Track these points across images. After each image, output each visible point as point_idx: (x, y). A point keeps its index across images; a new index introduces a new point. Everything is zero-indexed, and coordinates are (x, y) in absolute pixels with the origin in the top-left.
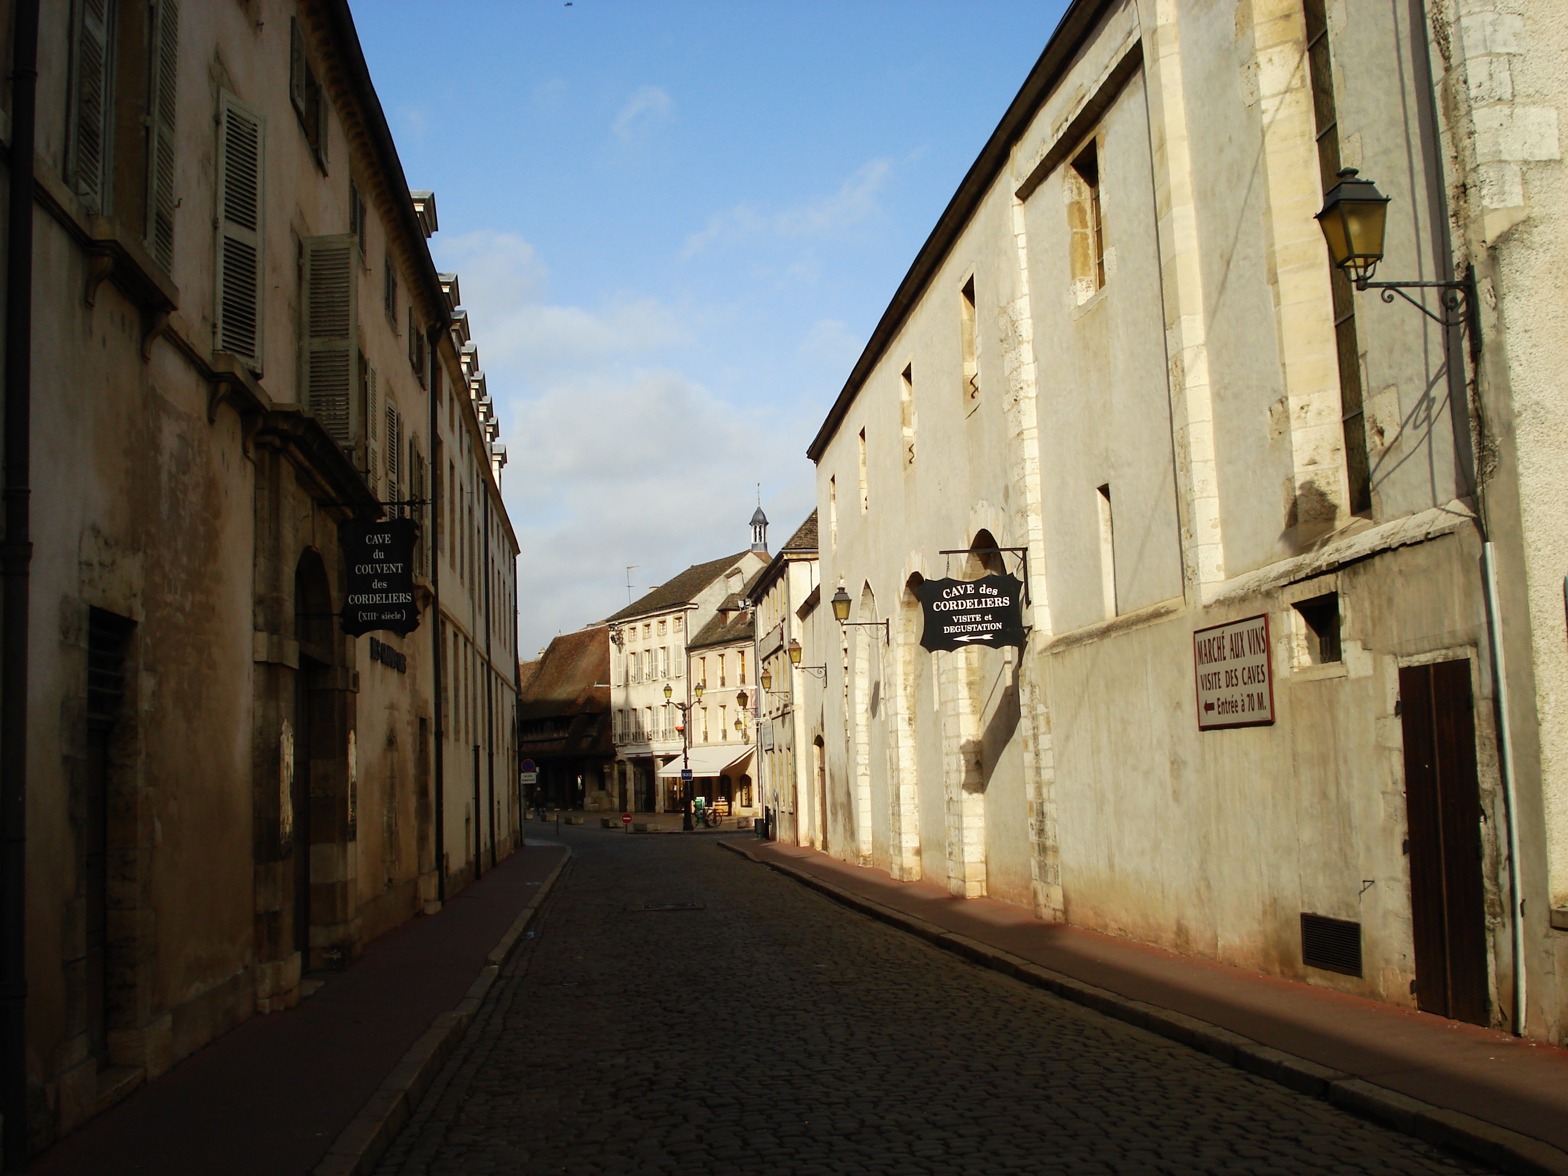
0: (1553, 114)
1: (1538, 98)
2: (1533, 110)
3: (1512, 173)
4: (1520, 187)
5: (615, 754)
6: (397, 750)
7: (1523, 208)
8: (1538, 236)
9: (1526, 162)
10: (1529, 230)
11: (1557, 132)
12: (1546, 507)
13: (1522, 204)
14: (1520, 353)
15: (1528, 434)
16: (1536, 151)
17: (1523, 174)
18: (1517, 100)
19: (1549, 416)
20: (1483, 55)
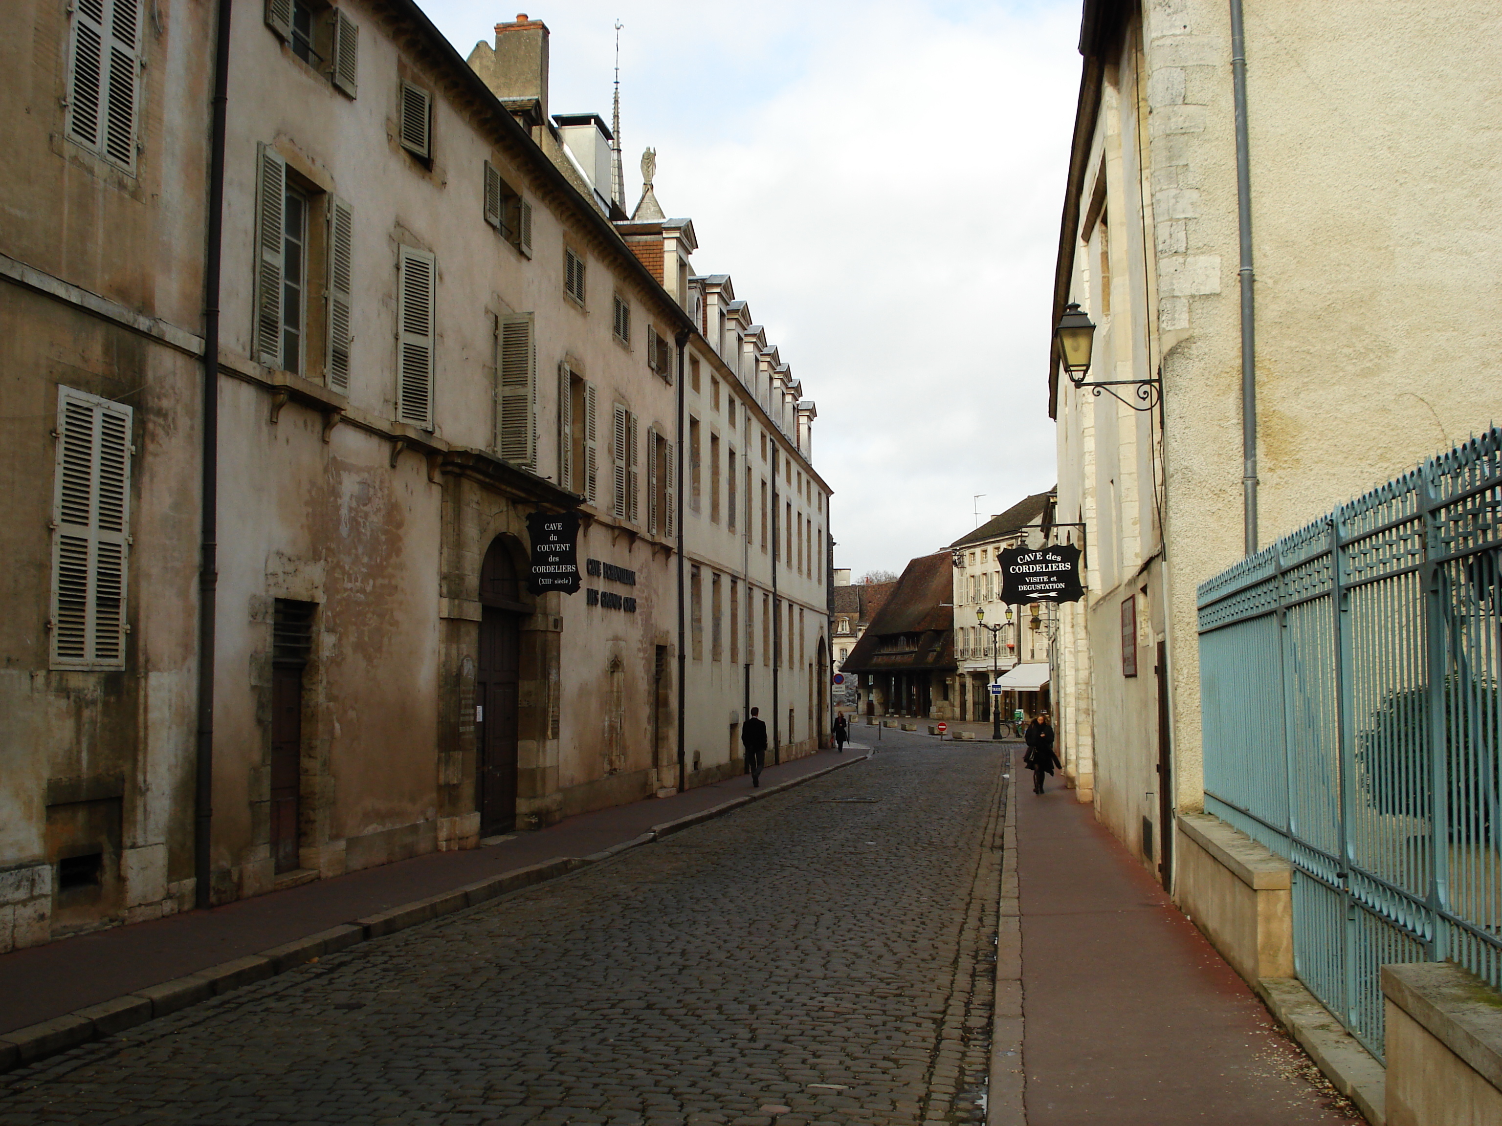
0: (1218, 260)
1: (1202, 250)
2: (1202, 258)
3: (1182, 305)
4: (1187, 315)
5: (957, 668)
6: (623, 671)
7: (1188, 329)
8: (1194, 350)
9: (1193, 296)
10: (1188, 345)
11: (1219, 273)
12: (1189, 540)
13: (1187, 326)
14: (1176, 433)
15: (1179, 489)
16: (1202, 287)
17: (1190, 305)
18: (1189, 252)
19: (1195, 477)
20: (1167, 221)
